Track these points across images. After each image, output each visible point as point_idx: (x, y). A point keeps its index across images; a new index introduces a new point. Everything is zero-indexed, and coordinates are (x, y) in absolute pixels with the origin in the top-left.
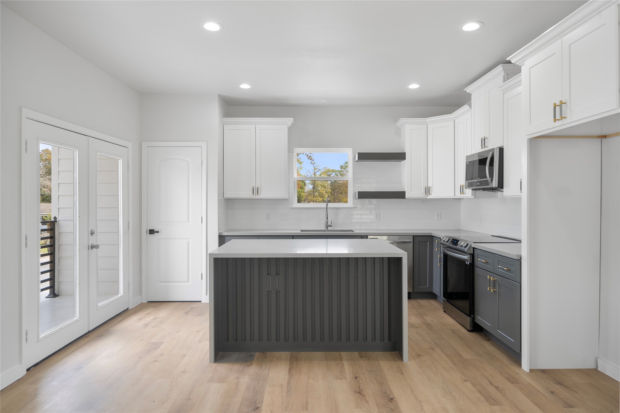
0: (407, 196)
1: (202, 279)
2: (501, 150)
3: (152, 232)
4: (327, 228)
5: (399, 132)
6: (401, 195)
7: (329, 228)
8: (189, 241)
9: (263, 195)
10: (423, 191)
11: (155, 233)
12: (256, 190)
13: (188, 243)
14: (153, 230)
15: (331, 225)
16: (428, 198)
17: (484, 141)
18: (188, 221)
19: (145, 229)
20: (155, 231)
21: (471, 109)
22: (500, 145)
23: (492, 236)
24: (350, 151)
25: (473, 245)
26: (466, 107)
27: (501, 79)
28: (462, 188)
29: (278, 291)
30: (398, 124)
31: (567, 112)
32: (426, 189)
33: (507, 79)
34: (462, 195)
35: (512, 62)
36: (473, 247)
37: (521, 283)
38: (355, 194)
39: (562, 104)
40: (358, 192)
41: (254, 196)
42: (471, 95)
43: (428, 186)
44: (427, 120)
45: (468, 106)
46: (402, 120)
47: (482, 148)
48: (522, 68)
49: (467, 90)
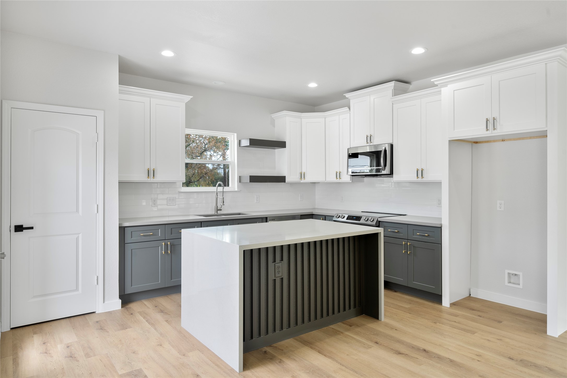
0: (287, 180)
1: (97, 284)
2: (392, 146)
3: (19, 228)
4: (217, 212)
5: (273, 123)
6: (281, 179)
7: (219, 212)
8: (78, 237)
9: (159, 178)
10: (298, 176)
11: (24, 230)
12: (151, 173)
13: (77, 239)
14: (21, 226)
15: (221, 209)
16: (301, 182)
17: (369, 138)
18: (77, 211)
19: (7, 226)
20: (24, 227)
21: (350, 111)
22: (391, 142)
23: (362, 212)
24: (232, 136)
25: (379, 220)
26: (346, 109)
27: (390, 92)
28: (338, 174)
29: (282, 279)
30: (274, 116)
31: (498, 126)
32: (301, 174)
33: (396, 93)
34: (338, 180)
35: (435, 83)
36: (379, 221)
37: (441, 244)
38: (240, 179)
39: (494, 119)
40: (250, 176)
41: (149, 179)
42: (349, 100)
43: (303, 171)
44: (302, 115)
45: (348, 109)
46: (285, 112)
47: (367, 143)
48: (443, 89)
49: (347, 95)
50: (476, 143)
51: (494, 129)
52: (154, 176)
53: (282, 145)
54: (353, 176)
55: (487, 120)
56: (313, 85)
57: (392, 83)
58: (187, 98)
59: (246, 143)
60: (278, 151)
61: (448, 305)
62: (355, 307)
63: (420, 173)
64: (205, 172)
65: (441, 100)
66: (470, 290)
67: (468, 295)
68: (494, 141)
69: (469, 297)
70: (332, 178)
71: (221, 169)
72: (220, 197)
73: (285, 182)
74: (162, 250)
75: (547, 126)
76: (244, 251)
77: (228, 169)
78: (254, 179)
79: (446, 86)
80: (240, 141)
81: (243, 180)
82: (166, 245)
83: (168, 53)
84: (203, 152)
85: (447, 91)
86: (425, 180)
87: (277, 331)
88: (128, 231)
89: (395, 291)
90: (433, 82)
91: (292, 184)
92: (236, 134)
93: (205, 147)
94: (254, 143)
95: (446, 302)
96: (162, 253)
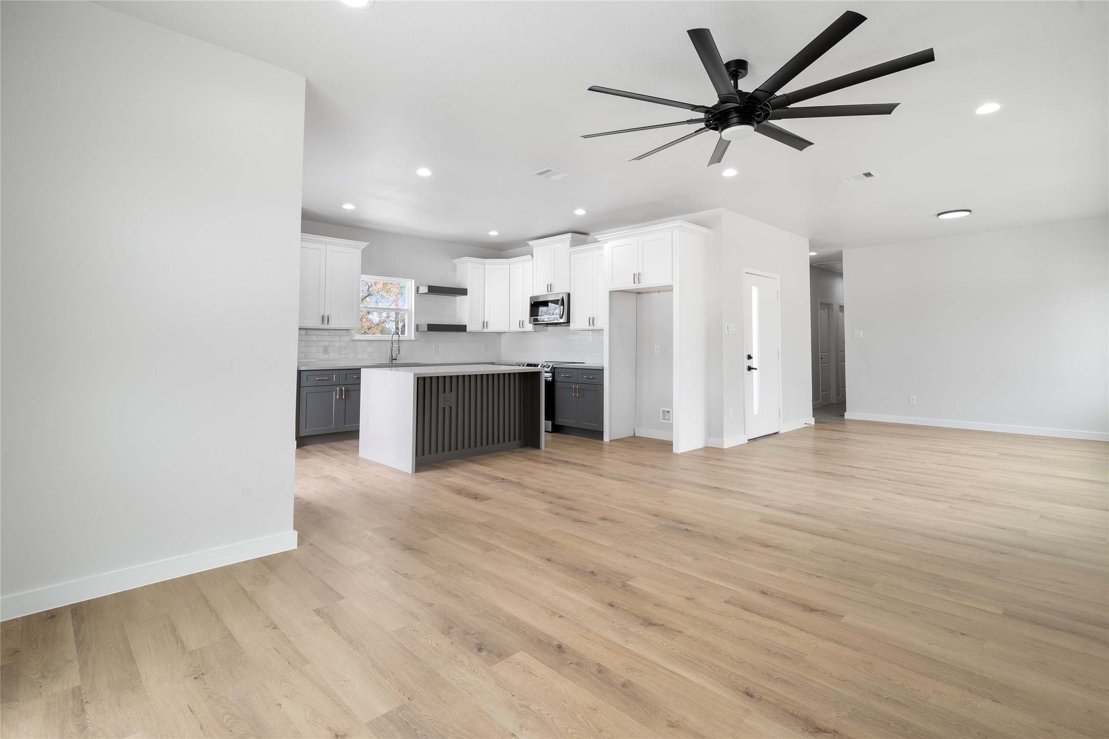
0: (468, 329)
2: (569, 295)
4: (392, 362)
5: (454, 269)
6: (462, 328)
9: (333, 325)
10: (481, 325)
12: (325, 319)
15: (396, 358)
16: (484, 331)
17: (550, 287)
21: (533, 259)
22: (568, 291)
24: (410, 282)
25: (554, 366)
26: (529, 257)
27: (568, 243)
28: (521, 323)
29: (451, 407)
30: (455, 261)
31: (642, 280)
32: (484, 323)
33: (574, 244)
34: (522, 330)
35: (599, 240)
36: (555, 368)
37: (603, 385)
38: (417, 327)
39: (639, 274)
40: (428, 324)
41: (323, 326)
42: (533, 247)
43: (486, 320)
44: (486, 261)
45: (531, 257)
46: (466, 258)
47: (548, 292)
48: (606, 246)
49: (531, 243)
50: (640, 293)
51: (639, 282)
52: (328, 322)
53: (463, 292)
54: (536, 326)
55: (634, 275)
56: (494, 233)
57: (569, 235)
58: (364, 245)
59: (424, 290)
60: (459, 298)
61: (608, 441)
62: (520, 439)
63: (592, 321)
64: (368, 326)
65: (603, 255)
66: (634, 430)
67: (633, 435)
68: (653, 292)
69: (634, 436)
70: (515, 328)
71: (391, 323)
72: (395, 345)
73: (466, 331)
74: (336, 395)
75: (672, 282)
76: (418, 378)
77: (402, 323)
78: (432, 328)
79: (607, 242)
80: (418, 287)
81: (421, 329)
82: (341, 390)
83: (348, 207)
84: (366, 297)
85: (607, 247)
86: (595, 327)
87: (446, 452)
88: (303, 375)
89: (568, 434)
90: (597, 239)
91: (474, 333)
92: (413, 281)
93: (368, 290)
94: (434, 290)
95: (606, 438)
96: (336, 398)
